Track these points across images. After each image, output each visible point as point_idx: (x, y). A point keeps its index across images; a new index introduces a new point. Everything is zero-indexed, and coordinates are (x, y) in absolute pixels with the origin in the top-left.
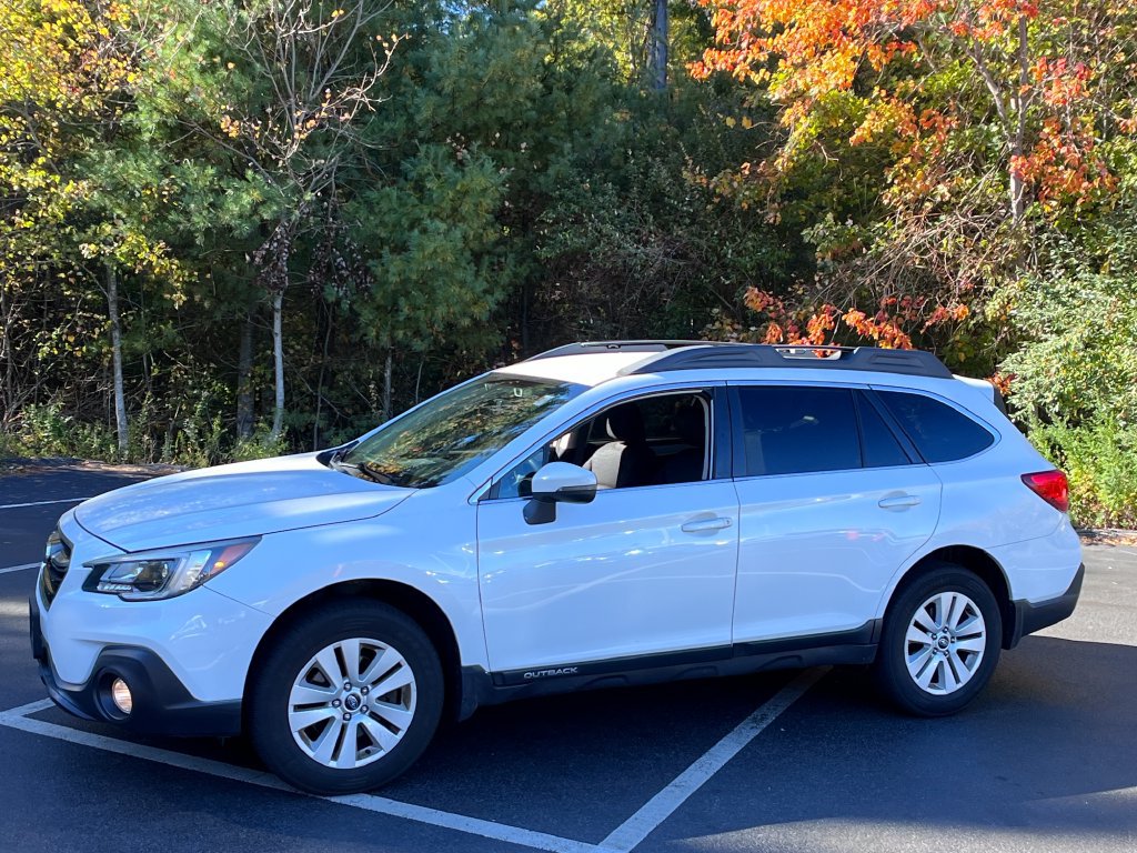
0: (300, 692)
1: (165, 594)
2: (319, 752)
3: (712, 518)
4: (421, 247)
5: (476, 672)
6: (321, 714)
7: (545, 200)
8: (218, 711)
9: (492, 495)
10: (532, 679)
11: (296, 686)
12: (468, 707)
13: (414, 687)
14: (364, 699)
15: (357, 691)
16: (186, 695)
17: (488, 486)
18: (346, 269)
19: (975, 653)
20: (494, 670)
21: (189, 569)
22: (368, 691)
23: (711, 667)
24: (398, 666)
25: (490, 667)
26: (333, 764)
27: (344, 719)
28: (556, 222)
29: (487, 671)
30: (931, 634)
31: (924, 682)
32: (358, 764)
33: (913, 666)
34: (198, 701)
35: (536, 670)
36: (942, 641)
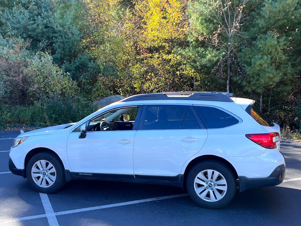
0: (34, 169)
1: (14, 146)
2: (38, 183)
3: (126, 140)
5: (68, 171)
6: (38, 175)
9: (75, 131)
10: (81, 175)
13: (56, 172)
14: (46, 173)
15: (45, 171)
16: (15, 167)
17: (74, 129)
19: (224, 191)
21: (17, 143)
24: (52, 167)
26: (40, 186)
27: (43, 177)
29: (71, 171)
30: (205, 182)
31: (203, 196)
32: (45, 187)
33: (198, 191)
34: (17, 168)
35: (82, 173)
36: (210, 185)
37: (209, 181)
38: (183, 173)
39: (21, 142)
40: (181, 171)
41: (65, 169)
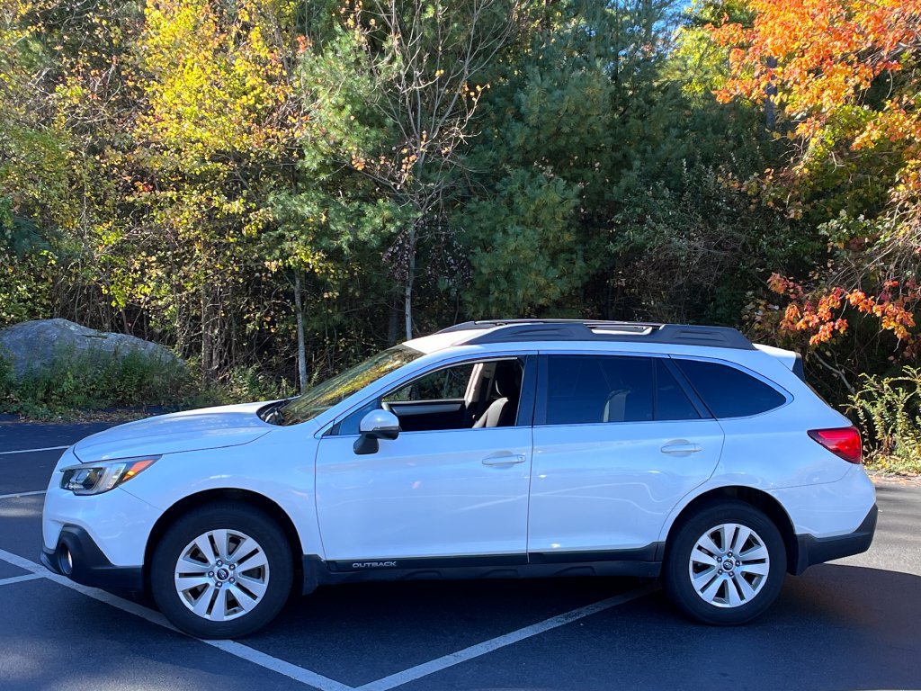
0: (184, 564)
1: (94, 492)
2: (198, 608)
3: (509, 455)
4: (504, 246)
5: (315, 560)
6: (198, 581)
7: (616, 207)
8: (126, 573)
9: (333, 432)
10: (359, 569)
11: (180, 559)
12: (310, 584)
13: (267, 567)
14: (231, 573)
15: (227, 567)
16: (105, 561)
17: (331, 425)
18: (455, 265)
19: (761, 576)
20: (330, 558)
21: (111, 477)
22: (234, 568)
23: (511, 570)
24: (256, 551)
25: (326, 556)
26: (207, 617)
27: (216, 585)
28: (624, 222)
29: (323, 559)
30: (716, 558)
31: (709, 596)
32: (226, 618)
33: (697, 582)
34: (113, 565)
35: (362, 562)
36: (727, 564)
37: (724, 555)
38: (663, 538)
39: (131, 473)
40: (658, 533)
41: (306, 552)
